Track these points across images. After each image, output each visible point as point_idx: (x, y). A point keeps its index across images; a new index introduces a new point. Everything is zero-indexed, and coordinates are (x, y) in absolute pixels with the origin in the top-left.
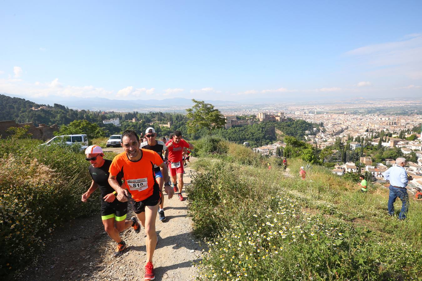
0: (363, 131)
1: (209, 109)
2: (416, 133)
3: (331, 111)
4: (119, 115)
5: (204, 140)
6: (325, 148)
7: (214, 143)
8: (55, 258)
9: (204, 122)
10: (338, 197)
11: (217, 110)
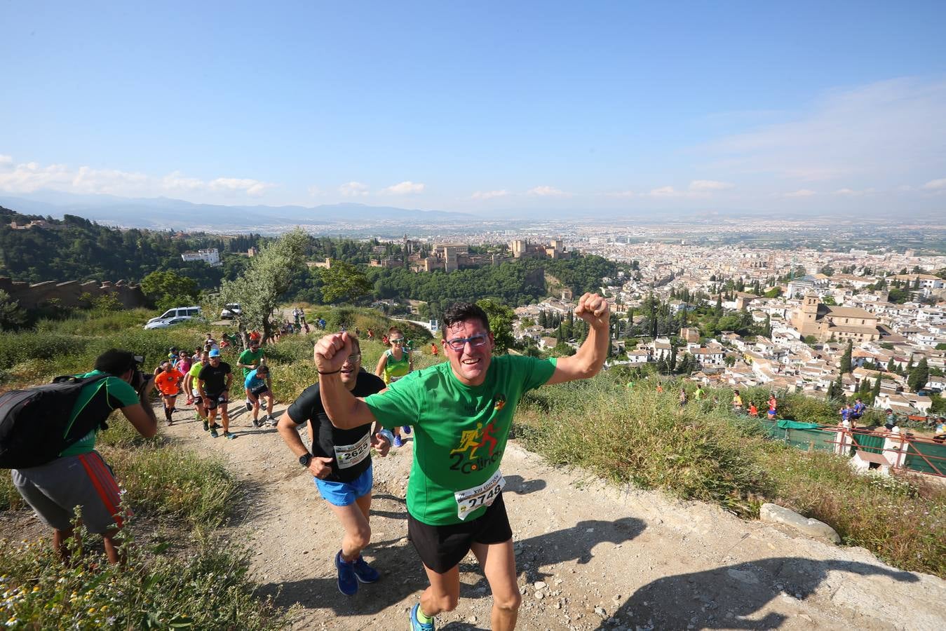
0: (706, 278)
2: (782, 284)
3: (657, 237)
4: (218, 241)
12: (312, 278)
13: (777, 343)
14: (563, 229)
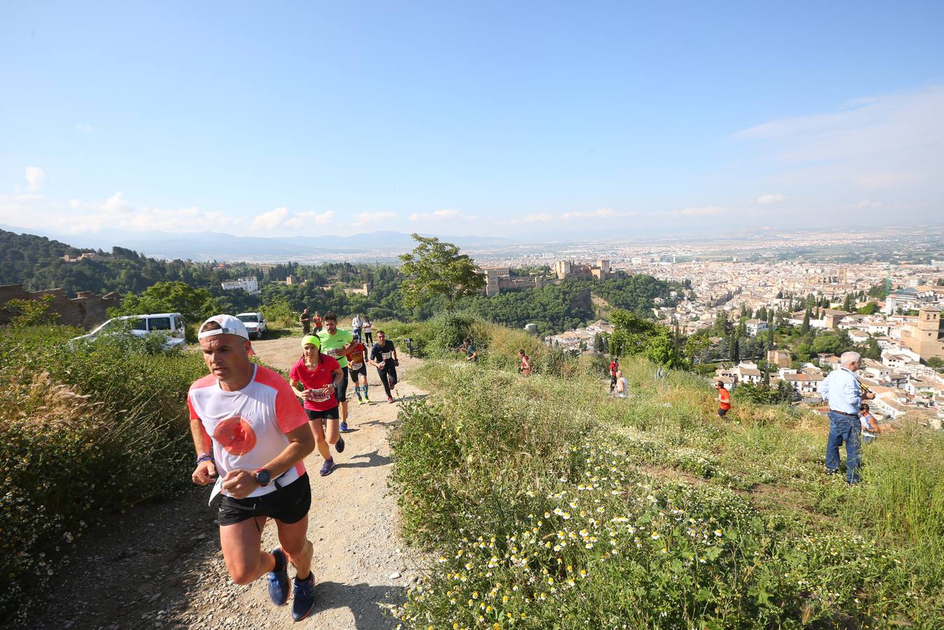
0: (771, 296)
1: (448, 253)
2: (876, 298)
3: (705, 255)
4: (258, 270)
5: (439, 320)
6: (695, 333)
7: (459, 328)
8: (77, 603)
9: (437, 282)
10: (721, 437)
11: (466, 257)
12: (350, 305)
13: (891, 367)
14: (603, 250)
